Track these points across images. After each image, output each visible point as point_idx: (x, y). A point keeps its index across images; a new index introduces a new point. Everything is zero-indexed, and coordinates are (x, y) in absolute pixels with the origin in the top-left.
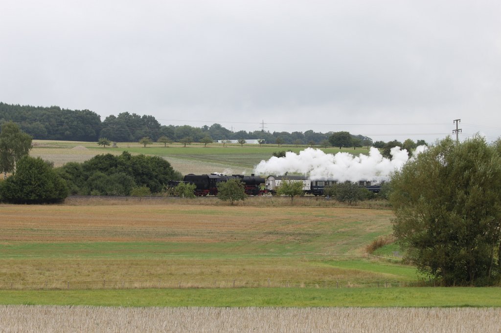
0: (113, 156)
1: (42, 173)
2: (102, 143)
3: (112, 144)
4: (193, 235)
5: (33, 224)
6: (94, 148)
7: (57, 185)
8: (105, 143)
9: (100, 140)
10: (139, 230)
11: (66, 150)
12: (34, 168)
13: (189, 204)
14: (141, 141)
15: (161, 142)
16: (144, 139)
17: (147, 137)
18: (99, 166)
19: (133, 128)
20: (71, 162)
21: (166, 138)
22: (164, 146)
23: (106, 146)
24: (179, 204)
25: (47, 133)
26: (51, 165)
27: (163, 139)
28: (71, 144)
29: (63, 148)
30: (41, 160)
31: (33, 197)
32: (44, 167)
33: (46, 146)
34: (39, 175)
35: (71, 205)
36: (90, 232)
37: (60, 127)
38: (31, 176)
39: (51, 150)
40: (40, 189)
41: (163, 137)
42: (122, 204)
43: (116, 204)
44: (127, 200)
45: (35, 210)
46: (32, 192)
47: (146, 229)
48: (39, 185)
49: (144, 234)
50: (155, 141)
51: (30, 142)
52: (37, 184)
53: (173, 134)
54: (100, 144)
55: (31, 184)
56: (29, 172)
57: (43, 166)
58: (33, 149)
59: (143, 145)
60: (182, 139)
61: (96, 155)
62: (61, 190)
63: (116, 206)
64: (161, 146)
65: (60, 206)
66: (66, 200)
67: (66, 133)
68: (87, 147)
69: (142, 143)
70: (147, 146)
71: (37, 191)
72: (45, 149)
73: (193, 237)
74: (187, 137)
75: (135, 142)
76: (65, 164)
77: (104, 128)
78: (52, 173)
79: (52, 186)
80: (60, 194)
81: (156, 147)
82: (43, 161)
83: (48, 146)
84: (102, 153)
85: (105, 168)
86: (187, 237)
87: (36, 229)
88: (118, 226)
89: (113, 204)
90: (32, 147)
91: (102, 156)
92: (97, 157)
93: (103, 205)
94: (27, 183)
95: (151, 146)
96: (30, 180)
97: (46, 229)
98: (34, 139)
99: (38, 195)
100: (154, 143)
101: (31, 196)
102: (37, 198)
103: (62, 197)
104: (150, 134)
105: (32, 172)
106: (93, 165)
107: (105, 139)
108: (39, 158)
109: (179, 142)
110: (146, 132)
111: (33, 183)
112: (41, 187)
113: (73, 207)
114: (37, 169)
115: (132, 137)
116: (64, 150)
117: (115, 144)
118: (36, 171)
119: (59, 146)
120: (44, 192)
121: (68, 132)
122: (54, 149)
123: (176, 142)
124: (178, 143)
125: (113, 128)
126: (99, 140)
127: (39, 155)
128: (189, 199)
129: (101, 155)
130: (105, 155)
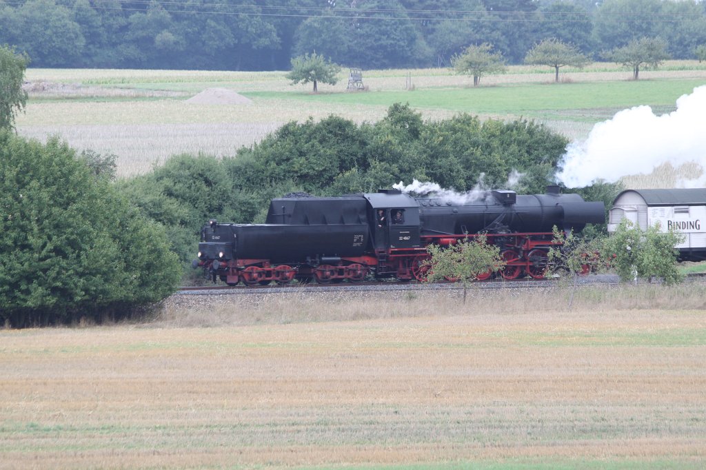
0: (349, 124)
1: (71, 200)
2: (306, 75)
3: (344, 75)
4: (679, 431)
5: (39, 405)
6: (272, 94)
7: (132, 249)
8: (317, 75)
9: (298, 62)
11: (161, 105)
12: (34, 184)
13: (657, 306)
14: (461, 60)
15: (540, 63)
16: (473, 52)
17: (484, 46)
18: (296, 167)
19: (428, 12)
20: (184, 156)
21: (560, 46)
22: (551, 77)
23: (320, 85)
24: (619, 307)
25: (81, 42)
26: (102, 167)
27: (546, 53)
28: (180, 80)
29: (152, 98)
30: (65, 150)
31: (36, 296)
32: (76, 177)
33: (83, 92)
34: (56, 210)
35: (191, 325)
36: (268, 429)
37: (135, 17)
38: (23, 216)
39: (102, 107)
40: (64, 263)
41: (546, 44)
42: (392, 315)
43: (368, 317)
44: (411, 298)
45: (46, 351)
46: (29, 277)
47: (489, 412)
48: (58, 251)
49: (485, 432)
50: (516, 58)
51: (16, 78)
52: (49, 246)
53: (587, 28)
54: (295, 79)
55: (25, 247)
56: (16, 198)
57: (71, 172)
58: (28, 105)
59: (467, 79)
60: (625, 49)
61: (281, 125)
62: (149, 267)
63: (367, 323)
64: (541, 78)
65: (148, 331)
66: (169, 305)
67: (158, 38)
68: (246, 94)
69: (462, 71)
70: (486, 79)
71: (52, 274)
72: (77, 106)
73: (680, 438)
74: (644, 40)
75: (435, 66)
76: (162, 164)
77: (311, 13)
78: (109, 202)
79: (113, 249)
80: (143, 284)
81: (520, 85)
82: (73, 152)
83: (91, 91)
84: (308, 112)
85: (320, 174)
86: (656, 439)
87: (51, 424)
88: (381, 400)
89: (356, 316)
90: (24, 100)
91: (308, 126)
92: (286, 132)
93: (316, 319)
94: (10, 242)
95: (500, 79)
96: (23, 229)
97: (93, 423)
98: (32, 65)
99: (54, 290)
100: (511, 68)
101: (28, 292)
102: (51, 301)
103: (151, 294)
104: (496, 34)
105: (29, 197)
106: (273, 164)
107: (317, 60)
108: (53, 143)
109: (610, 60)
110: (478, 27)
111: (32, 240)
112: (65, 257)
114: (47, 185)
115: (424, 48)
116: (153, 105)
117: (357, 79)
118: (45, 195)
119: (133, 93)
120: (81, 275)
121: (166, 37)
123: (600, 60)
124: (609, 65)
125: (346, 13)
126: (292, 61)
127: (53, 130)
128: (657, 287)
129: (302, 121)
130: (317, 121)
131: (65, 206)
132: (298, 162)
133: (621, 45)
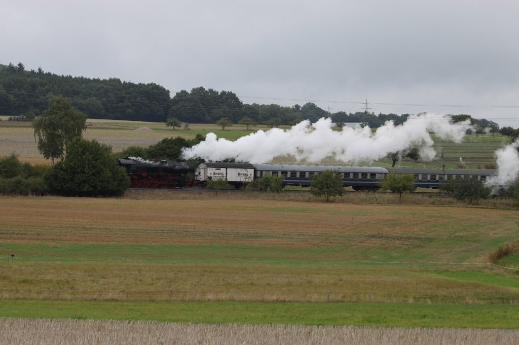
0: (184, 139)
1: (98, 159)
2: (171, 124)
3: (183, 125)
4: (279, 238)
5: (86, 221)
6: (161, 129)
7: (116, 174)
8: (175, 124)
9: (169, 120)
10: (215, 231)
11: (127, 131)
12: (87, 153)
13: (275, 200)
14: (219, 122)
15: (243, 124)
16: (223, 120)
17: (226, 118)
18: (167, 152)
19: (209, 107)
20: (133, 147)
21: (249, 119)
22: (246, 128)
23: (175, 127)
24: (263, 199)
25: (104, 111)
26: (108, 149)
27: (245, 121)
28: (133, 124)
29: (124, 129)
30: (97, 143)
31: (86, 188)
32: (100, 152)
33: (103, 126)
34: (93, 162)
35: (132, 199)
36: (155, 231)
37: (120, 104)
38: (83, 163)
39: (109, 131)
40: (95, 178)
41: (245, 118)
42: (194, 199)
43: (187, 199)
44: (200, 194)
45: (89, 204)
46: (84, 182)
47: (222, 229)
48: (93, 174)
49: (221, 235)
50: (236, 122)
51: (84, 121)
52: (91, 173)
53: (258, 114)
54: (168, 125)
55: (84, 172)
56: (82, 157)
57: (98, 150)
58: (87, 129)
59: (220, 128)
60: (269, 121)
61: (163, 139)
62: (121, 180)
63: (187, 201)
64: (243, 128)
65: (120, 200)
66: (126, 192)
67: (127, 111)
68: (153, 129)
69: (219, 125)
70: (226, 128)
71: (91, 181)
72: (101, 130)
73: (280, 240)
74: (275, 119)
75: (211, 123)
76: (126, 149)
77: (174, 105)
78: (109, 160)
79: (110, 174)
80: (119, 185)
81: (236, 130)
82: (99, 144)
83: (106, 126)
84: (172, 135)
85: (174, 155)
86: (273, 240)
87: (89, 227)
88: (190, 224)
89: (183, 199)
90: (86, 128)
91: (171, 140)
92: (165, 141)
93: (171, 199)
94: (79, 171)
95: (231, 128)
96: (83, 167)
97: (102, 227)
98: (88, 118)
99: (92, 186)
100: (234, 125)
101: (84, 186)
102: (91, 189)
103: (121, 189)
104: (230, 114)
105: (86, 158)
106: (160, 151)
107: (175, 120)
108: (94, 141)
109: (264, 124)
110: (225, 112)
111: (86, 171)
112: (95, 176)
113: (135, 201)
114: (91, 154)
115: (207, 117)
116: (124, 131)
117: (187, 126)
118: (90, 157)
119: (118, 127)
120: (100, 182)
121: (130, 110)
122: (112, 131)
123: (261, 124)
124: (264, 126)
125: (184, 106)
126: (167, 120)
127: (94, 137)
128: (275, 194)
129: (169, 138)
130: (174, 138)
131: (96, 161)
132: (168, 151)
133: (267, 120)
